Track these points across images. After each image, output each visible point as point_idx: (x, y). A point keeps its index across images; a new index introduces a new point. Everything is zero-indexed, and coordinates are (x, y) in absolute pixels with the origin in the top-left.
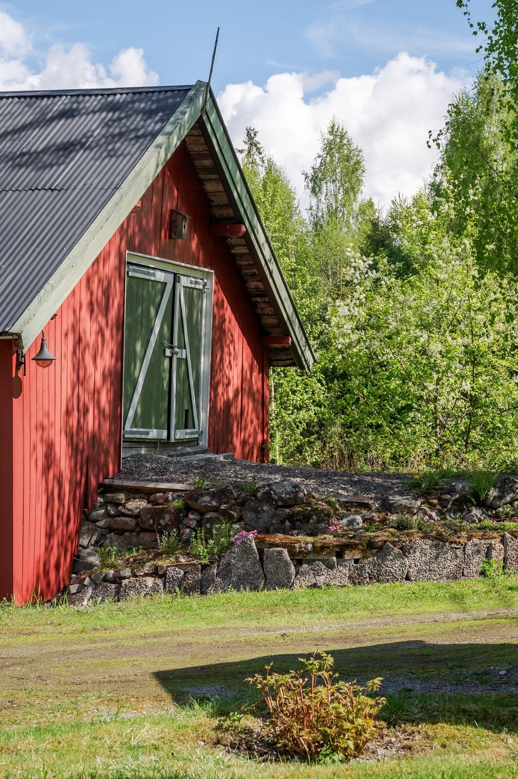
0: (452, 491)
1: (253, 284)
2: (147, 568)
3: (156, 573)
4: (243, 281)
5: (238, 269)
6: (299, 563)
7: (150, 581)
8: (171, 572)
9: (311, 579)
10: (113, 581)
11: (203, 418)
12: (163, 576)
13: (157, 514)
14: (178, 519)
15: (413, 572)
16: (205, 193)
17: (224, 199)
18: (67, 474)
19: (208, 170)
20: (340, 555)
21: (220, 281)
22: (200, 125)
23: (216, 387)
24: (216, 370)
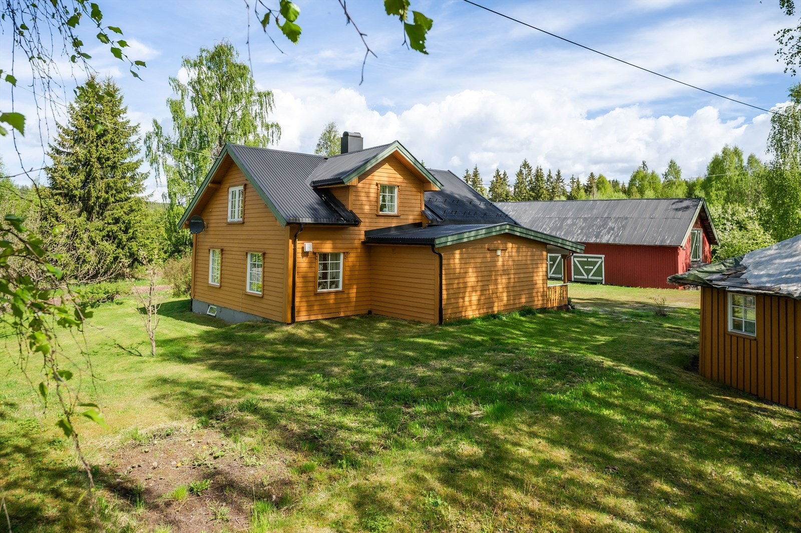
1: (708, 230)
4: (706, 230)
11: (701, 257)
16: (701, 215)
17: (705, 216)
19: (702, 211)
21: (704, 231)
22: (703, 205)
23: (704, 252)
24: (703, 248)
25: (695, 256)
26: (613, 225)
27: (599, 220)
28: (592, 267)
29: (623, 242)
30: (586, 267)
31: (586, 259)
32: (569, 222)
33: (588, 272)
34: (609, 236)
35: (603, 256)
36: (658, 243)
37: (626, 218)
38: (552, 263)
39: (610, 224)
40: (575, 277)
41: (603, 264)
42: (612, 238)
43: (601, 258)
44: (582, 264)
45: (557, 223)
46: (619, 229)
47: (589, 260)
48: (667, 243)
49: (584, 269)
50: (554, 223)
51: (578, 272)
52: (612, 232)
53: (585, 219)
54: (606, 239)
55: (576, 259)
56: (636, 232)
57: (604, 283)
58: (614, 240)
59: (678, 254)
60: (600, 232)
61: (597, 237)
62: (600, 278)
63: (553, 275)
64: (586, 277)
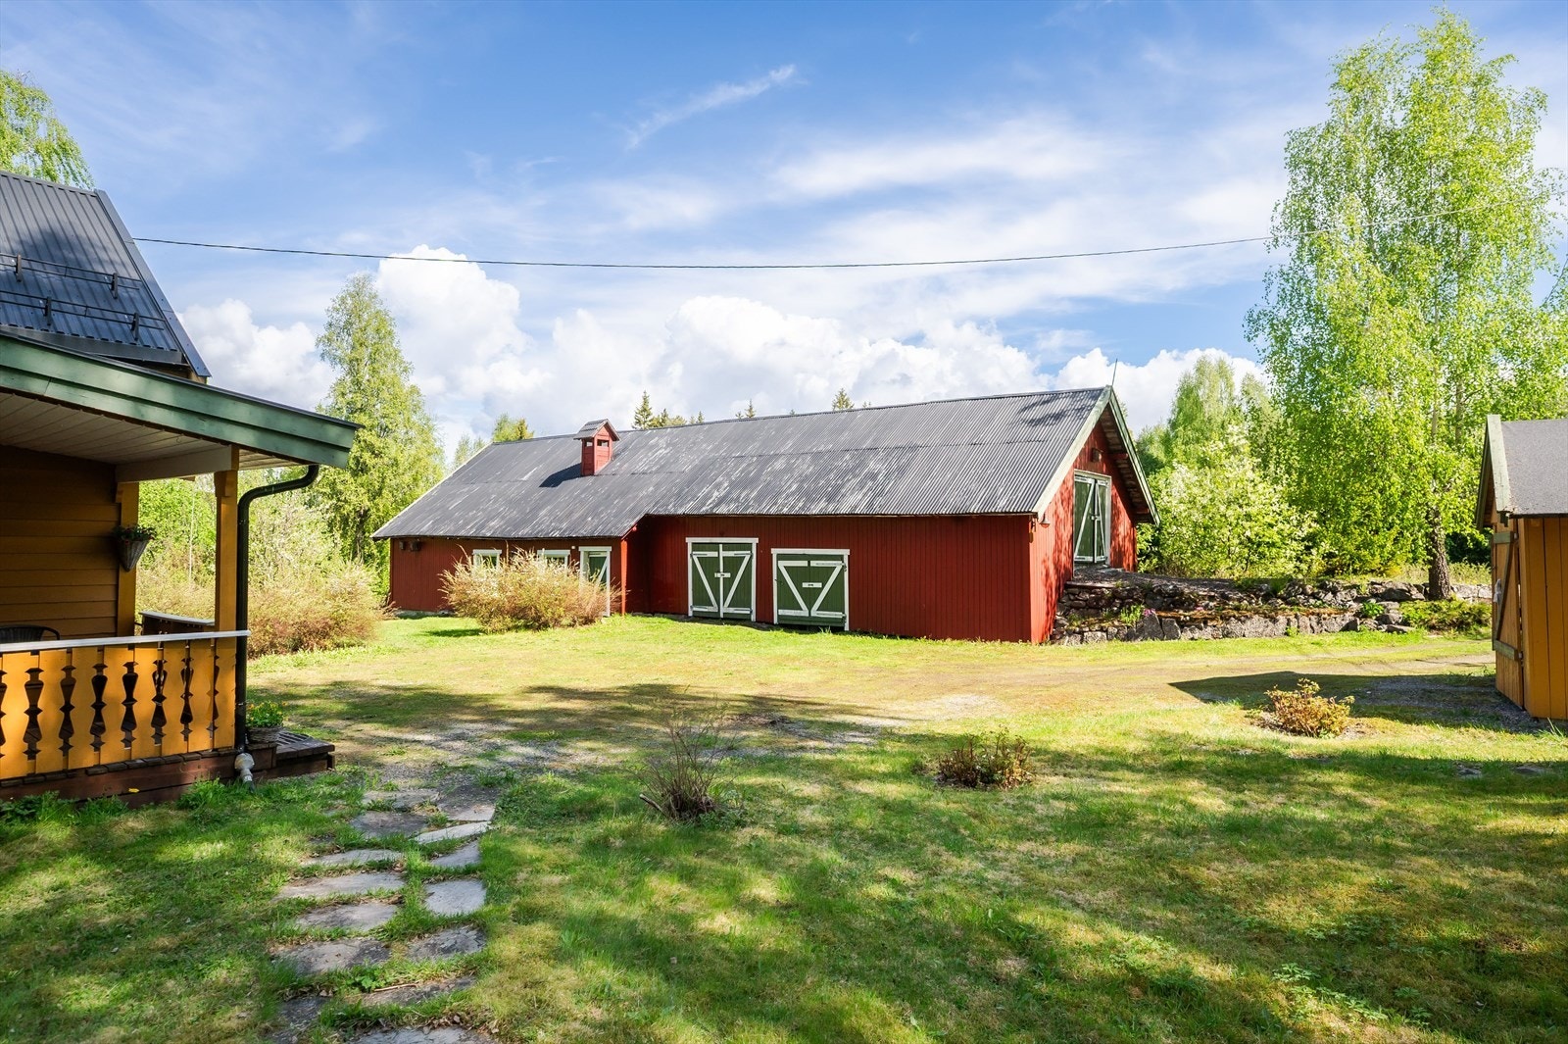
0: (1261, 590)
1: (1129, 482)
2: (1096, 627)
3: (1101, 630)
4: (1123, 481)
5: (1121, 475)
6: (1182, 627)
7: (1099, 634)
8: (1110, 630)
9: (1189, 634)
10: (1079, 633)
11: (1108, 551)
12: (1106, 631)
13: (1098, 599)
14: (1110, 603)
15: (1246, 633)
16: (1106, 438)
17: (1117, 441)
18: (1054, 583)
19: (1109, 427)
20: (1205, 623)
21: (1114, 483)
22: (1108, 408)
23: (1114, 536)
24: (1114, 527)
25: (1088, 548)
26: (879, 466)
27: (847, 457)
28: (819, 585)
29: (892, 508)
30: (805, 585)
31: (804, 563)
32: (779, 465)
33: (810, 596)
34: (860, 497)
35: (846, 553)
36: (975, 508)
37: (914, 448)
38: (728, 575)
39: (873, 465)
40: (781, 612)
41: (846, 574)
42: (867, 499)
43: (841, 558)
44: (798, 575)
45: (751, 468)
46: (887, 476)
47: (814, 563)
48: (1001, 505)
49: (803, 592)
50: (742, 472)
51: (788, 602)
52: (870, 484)
53: (818, 455)
54: (853, 502)
55: (782, 564)
56: (928, 482)
57: (847, 628)
58: (870, 504)
59: (1029, 538)
60: (842, 486)
61: (829, 501)
62: (838, 615)
63: (732, 610)
64: (805, 613)
